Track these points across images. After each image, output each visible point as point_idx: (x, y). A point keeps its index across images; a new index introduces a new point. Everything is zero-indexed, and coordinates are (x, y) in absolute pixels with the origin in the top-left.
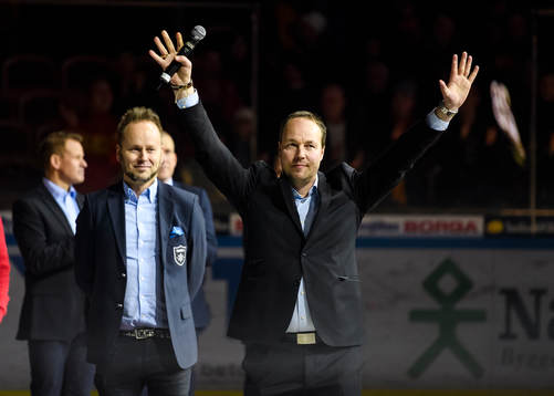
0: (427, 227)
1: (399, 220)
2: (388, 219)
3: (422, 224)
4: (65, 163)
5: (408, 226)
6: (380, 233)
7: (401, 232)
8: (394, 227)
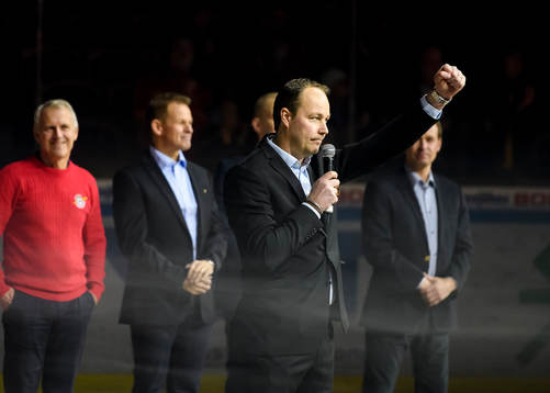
0: (538, 200)
1: (510, 192)
2: (497, 191)
3: (534, 196)
4: (167, 130)
5: (519, 199)
6: (487, 206)
7: (511, 204)
8: (504, 199)
